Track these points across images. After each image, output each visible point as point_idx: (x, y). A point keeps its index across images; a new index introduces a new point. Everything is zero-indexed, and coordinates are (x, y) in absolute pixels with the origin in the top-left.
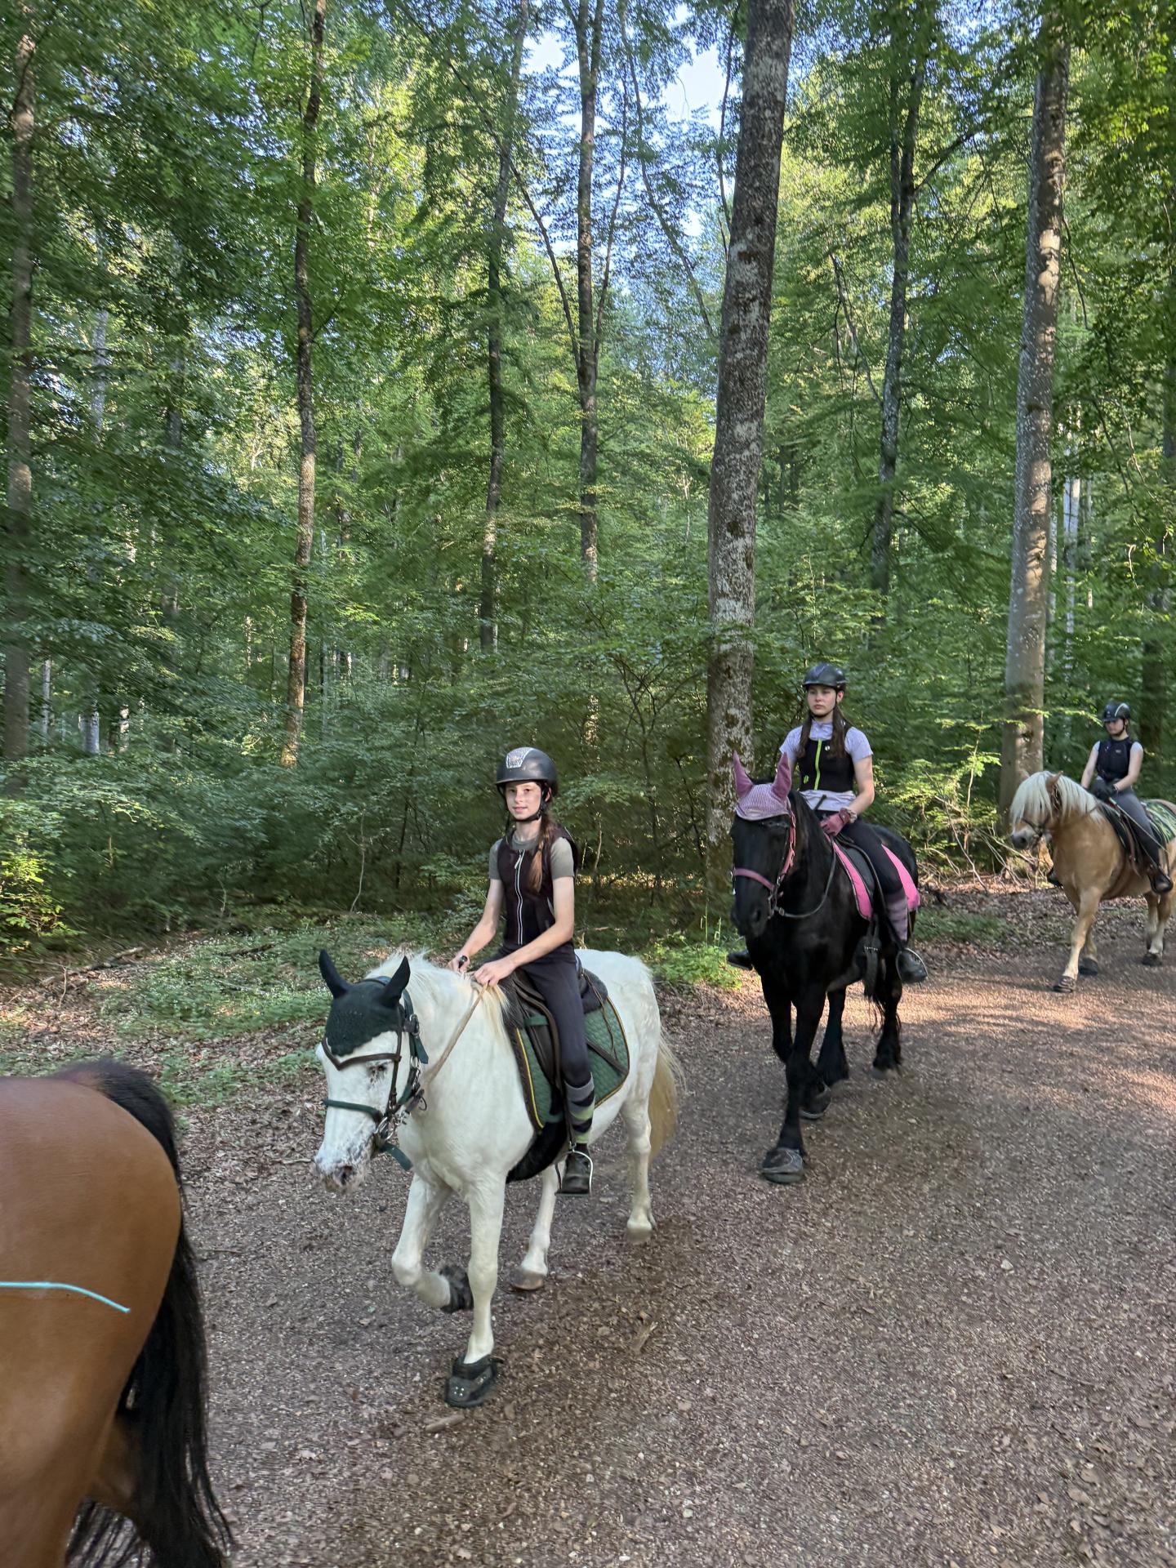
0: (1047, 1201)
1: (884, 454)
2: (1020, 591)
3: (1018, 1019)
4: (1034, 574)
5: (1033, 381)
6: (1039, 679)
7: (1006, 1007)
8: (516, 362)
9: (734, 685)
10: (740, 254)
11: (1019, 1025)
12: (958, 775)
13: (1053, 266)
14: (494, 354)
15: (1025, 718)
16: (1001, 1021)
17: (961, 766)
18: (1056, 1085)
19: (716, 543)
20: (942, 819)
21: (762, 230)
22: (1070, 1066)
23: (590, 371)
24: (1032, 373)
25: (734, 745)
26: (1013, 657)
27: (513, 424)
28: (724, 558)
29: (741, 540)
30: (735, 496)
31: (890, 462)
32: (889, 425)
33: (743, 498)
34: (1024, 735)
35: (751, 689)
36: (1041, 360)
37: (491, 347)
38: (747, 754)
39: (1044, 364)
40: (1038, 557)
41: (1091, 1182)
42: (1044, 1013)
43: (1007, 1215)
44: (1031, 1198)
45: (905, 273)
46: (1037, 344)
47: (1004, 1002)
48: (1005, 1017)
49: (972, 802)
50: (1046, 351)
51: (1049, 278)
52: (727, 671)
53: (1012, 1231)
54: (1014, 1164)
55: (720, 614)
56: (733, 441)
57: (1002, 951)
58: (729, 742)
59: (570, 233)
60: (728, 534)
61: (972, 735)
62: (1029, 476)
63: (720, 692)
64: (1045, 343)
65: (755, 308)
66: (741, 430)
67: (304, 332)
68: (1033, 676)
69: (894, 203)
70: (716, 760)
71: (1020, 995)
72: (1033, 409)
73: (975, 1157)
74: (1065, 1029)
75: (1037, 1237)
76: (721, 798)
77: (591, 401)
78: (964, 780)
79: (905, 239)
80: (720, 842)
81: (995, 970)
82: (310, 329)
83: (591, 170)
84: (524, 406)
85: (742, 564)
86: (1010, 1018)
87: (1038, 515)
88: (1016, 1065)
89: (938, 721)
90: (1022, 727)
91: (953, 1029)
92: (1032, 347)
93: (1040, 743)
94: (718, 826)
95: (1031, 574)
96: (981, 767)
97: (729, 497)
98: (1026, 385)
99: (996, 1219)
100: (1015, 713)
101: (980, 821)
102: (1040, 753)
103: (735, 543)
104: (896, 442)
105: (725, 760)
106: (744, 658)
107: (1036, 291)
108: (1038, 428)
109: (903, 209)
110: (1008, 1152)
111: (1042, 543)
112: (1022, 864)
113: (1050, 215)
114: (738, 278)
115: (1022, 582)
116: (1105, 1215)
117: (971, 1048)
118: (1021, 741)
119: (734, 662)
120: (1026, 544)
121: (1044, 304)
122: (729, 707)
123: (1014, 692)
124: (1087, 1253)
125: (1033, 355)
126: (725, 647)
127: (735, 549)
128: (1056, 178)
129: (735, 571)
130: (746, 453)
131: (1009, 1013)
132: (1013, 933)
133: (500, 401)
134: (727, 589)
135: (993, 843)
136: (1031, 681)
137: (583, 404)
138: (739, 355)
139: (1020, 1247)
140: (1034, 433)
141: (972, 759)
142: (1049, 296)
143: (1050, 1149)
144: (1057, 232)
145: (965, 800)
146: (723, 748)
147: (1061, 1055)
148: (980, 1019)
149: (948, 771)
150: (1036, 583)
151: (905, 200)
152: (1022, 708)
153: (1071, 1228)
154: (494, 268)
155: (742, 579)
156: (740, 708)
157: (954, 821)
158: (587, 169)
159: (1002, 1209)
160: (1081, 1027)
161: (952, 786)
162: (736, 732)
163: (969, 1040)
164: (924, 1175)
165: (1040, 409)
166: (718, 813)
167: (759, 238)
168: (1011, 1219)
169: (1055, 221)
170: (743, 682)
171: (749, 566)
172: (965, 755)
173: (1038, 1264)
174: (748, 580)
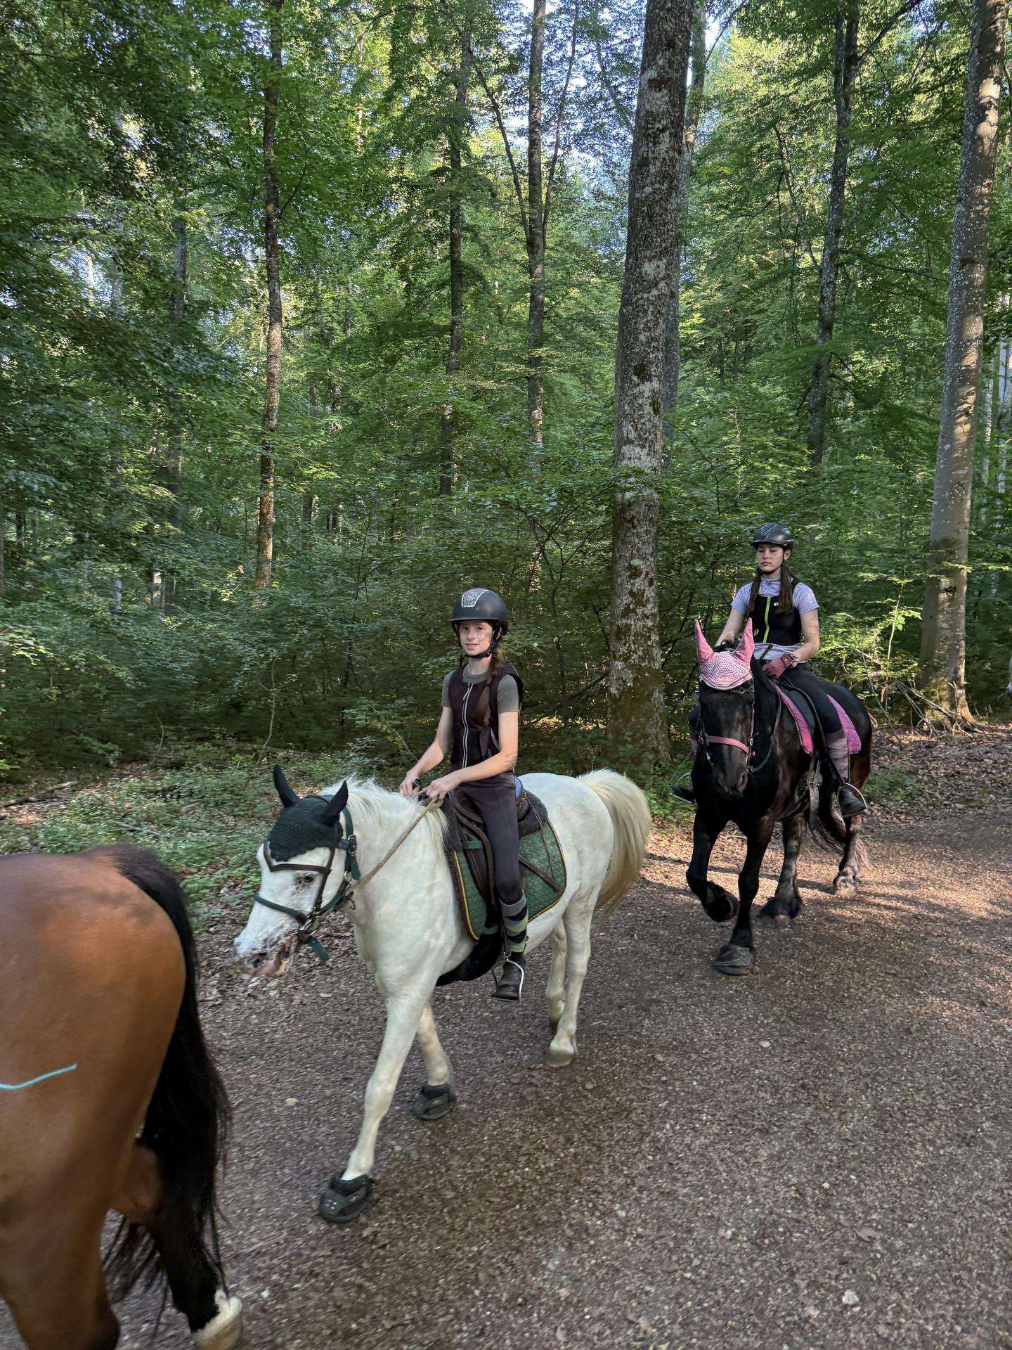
0: (919, 1180)
1: (821, 320)
2: (947, 447)
3: (913, 901)
4: (962, 429)
5: (967, 234)
6: (964, 535)
7: (902, 885)
8: (475, 238)
9: (638, 535)
10: (650, 81)
11: (913, 909)
12: (877, 630)
13: (992, 116)
14: (455, 231)
15: (949, 573)
16: (894, 903)
17: (883, 619)
18: (946, 996)
19: (622, 388)
20: (859, 672)
21: (674, 54)
22: (966, 969)
23: (538, 240)
24: (967, 225)
25: (638, 597)
26: (938, 512)
27: (472, 296)
28: (631, 403)
29: (648, 384)
30: (642, 337)
31: (827, 327)
32: (827, 292)
33: (650, 340)
34: (947, 590)
35: (655, 540)
36: (977, 212)
37: (452, 224)
38: (650, 606)
39: (980, 218)
40: (966, 413)
41: (978, 1150)
42: (943, 894)
43: (863, 1203)
44: (897, 1177)
45: (846, 142)
46: (973, 198)
47: (900, 877)
48: (899, 898)
49: (893, 655)
50: (982, 203)
51: (988, 129)
52: (631, 521)
53: (865, 1233)
54: (882, 1115)
55: (625, 462)
56: (640, 279)
57: (908, 814)
58: (631, 593)
59: (521, 108)
60: (635, 378)
61: (893, 589)
62: (960, 330)
63: (624, 542)
64: (982, 195)
65: (665, 139)
66: (649, 268)
67: (270, 208)
68: (957, 531)
69: (836, 74)
70: (619, 612)
71: (921, 868)
72: (967, 262)
73: (833, 1104)
74: (965, 916)
75: (899, 1244)
76: (623, 650)
77: (539, 269)
78: (885, 634)
79: (847, 108)
80: (622, 694)
81: (895, 837)
82: (277, 206)
83: (543, 47)
84: (480, 277)
85: (649, 409)
86: (904, 899)
87: (968, 370)
88: (902, 965)
89: (861, 574)
90: (945, 582)
91: (838, 911)
92: (969, 200)
93: (963, 599)
94: (619, 678)
95: (959, 430)
96: (902, 620)
97: (636, 339)
98: (960, 239)
99: (848, 1210)
100: (937, 568)
101: (899, 674)
102: (962, 608)
103: (642, 387)
104: (834, 308)
105: (627, 612)
106: (649, 507)
107: (974, 142)
108: (972, 281)
109: (846, 79)
110: (877, 1099)
111: (971, 399)
112: (940, 716)
113: (992, 62)
114: (648, 107)
115: (950, 437)
116: (994, 1208)
117: (855, 938)
118: (943, 596)
119: (639, 511)
120: (955, 400)
121: (982, 155)
122: (632, 557)
123: (937, 546)
124: (965, 1275)
125: (969, 207)
126: (628, 495)
127: (641, 393)
128: (998, 24)
129: (641, 417)
130: (655, 292)
131: (903, 892)
132: (921, 793)
133: (460, 275)
134: (632, 435)
135: (911, 695)
136: (955, 536)
137: (531, 272)
138: (648, 190)
139: (875, 1262)
140: (966, 287)
141: (894, 613)
142: (986, 147)
143: (931, 1093)
144: (998, 81)
145: (886, 653)
146: (626, 599)
147: (958, 951)
148: (871, 899)
149: (871, 624)
150: (964, 439)
151: (848, 69)
152: (945, 563)
153: (946, 1230)
154: (456, 151)
155: (648, 425)
156: (644, 558)
157: (875, 674)
158: (538, 46)
159: (858, 1194)
160: (984, 914)
161: (872, 638)
162: (639, 583)
163: (854, 927)
164: (765, 1132)
165: (973, 263)
166: (619, 665)
167: (670, 63)
168: (868, 1210)
169: (996, 70)
170: (647, 532)
171: (656, 411)
172: (886, 609)
173: (894, 1296)
174: (655, 426)
